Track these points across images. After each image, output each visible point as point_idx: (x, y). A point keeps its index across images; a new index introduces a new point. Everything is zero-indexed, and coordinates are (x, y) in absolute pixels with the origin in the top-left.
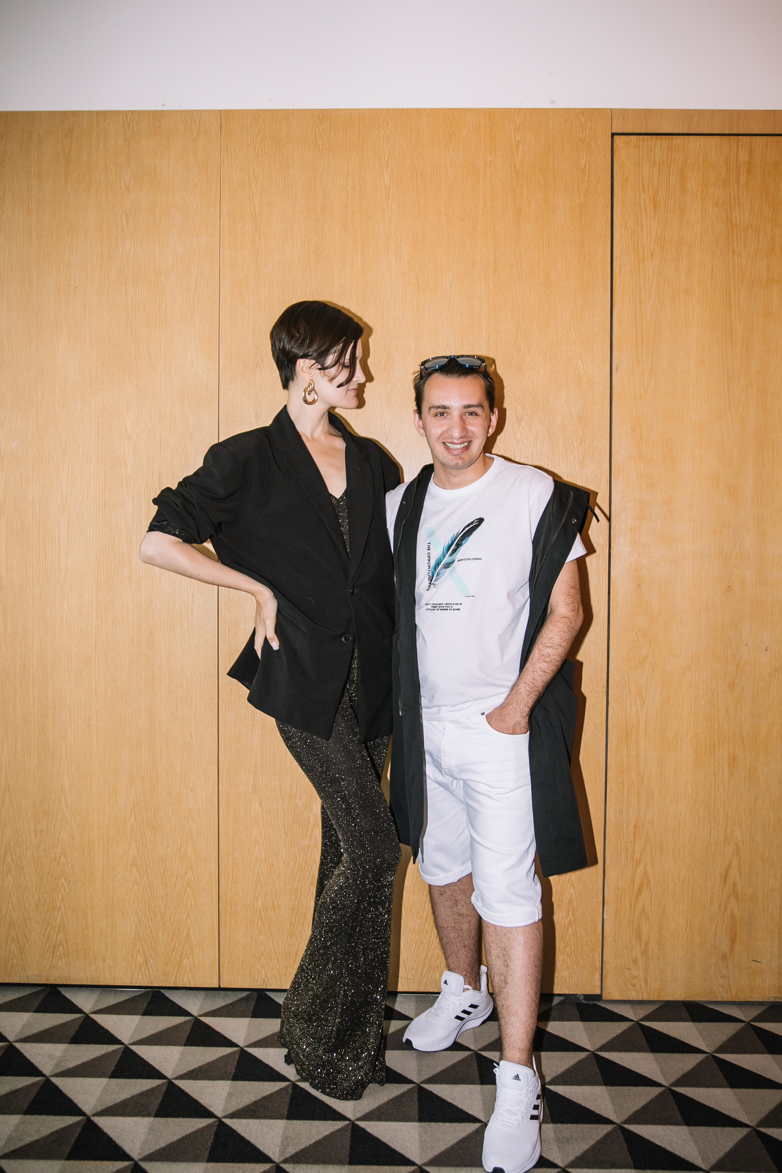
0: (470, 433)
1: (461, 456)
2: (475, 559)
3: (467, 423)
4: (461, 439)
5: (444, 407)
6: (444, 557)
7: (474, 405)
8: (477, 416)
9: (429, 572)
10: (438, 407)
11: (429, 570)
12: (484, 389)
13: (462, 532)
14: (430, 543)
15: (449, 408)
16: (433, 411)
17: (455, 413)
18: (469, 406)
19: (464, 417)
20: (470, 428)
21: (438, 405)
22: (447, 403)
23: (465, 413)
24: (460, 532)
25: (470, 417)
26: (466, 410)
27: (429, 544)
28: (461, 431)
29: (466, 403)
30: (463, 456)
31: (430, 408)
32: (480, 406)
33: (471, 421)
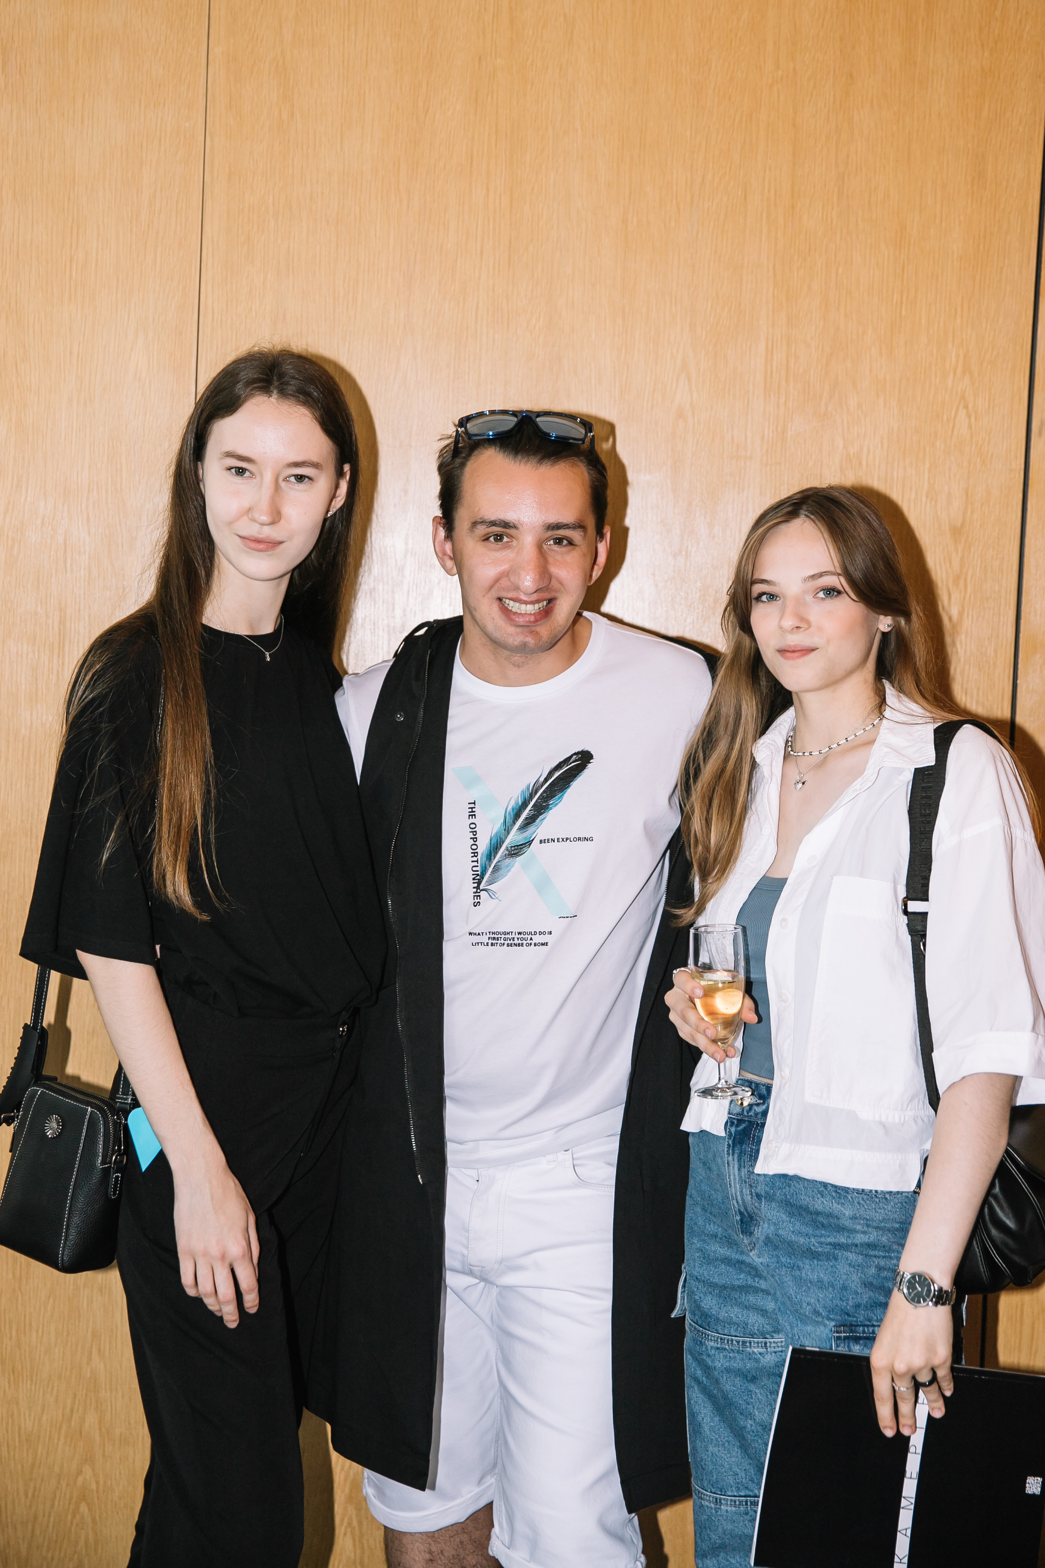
0: (554, 583)
1: (533, 629)
2: (579, 839)
3: (551, 560)
4: (535, 595)
5: (506, 525)
6: (508, 833)
7: (568, 525)
8: (572, 547)
9: (475, 864)
10: (493, 523)
11: (475, 859)
12: (589, 490)
13: (546, 780)
14: (474, 803)
15: (515, 527)
16: (481, 530)
17: (528, 540)
18: (558, 526)
19: (545, 547)
20: (554, 570)
21: (493, 518)
22: (510, 516)
23: (548, 539)
24: (542, 779)
25: (556, 548)
26: (550, 533)
27: (472, 806)
28: (537, 577)
29: (553, 519)
30: (538, 629)
31: (475, 524)
32: (580, 526)
33: (559, 557)
